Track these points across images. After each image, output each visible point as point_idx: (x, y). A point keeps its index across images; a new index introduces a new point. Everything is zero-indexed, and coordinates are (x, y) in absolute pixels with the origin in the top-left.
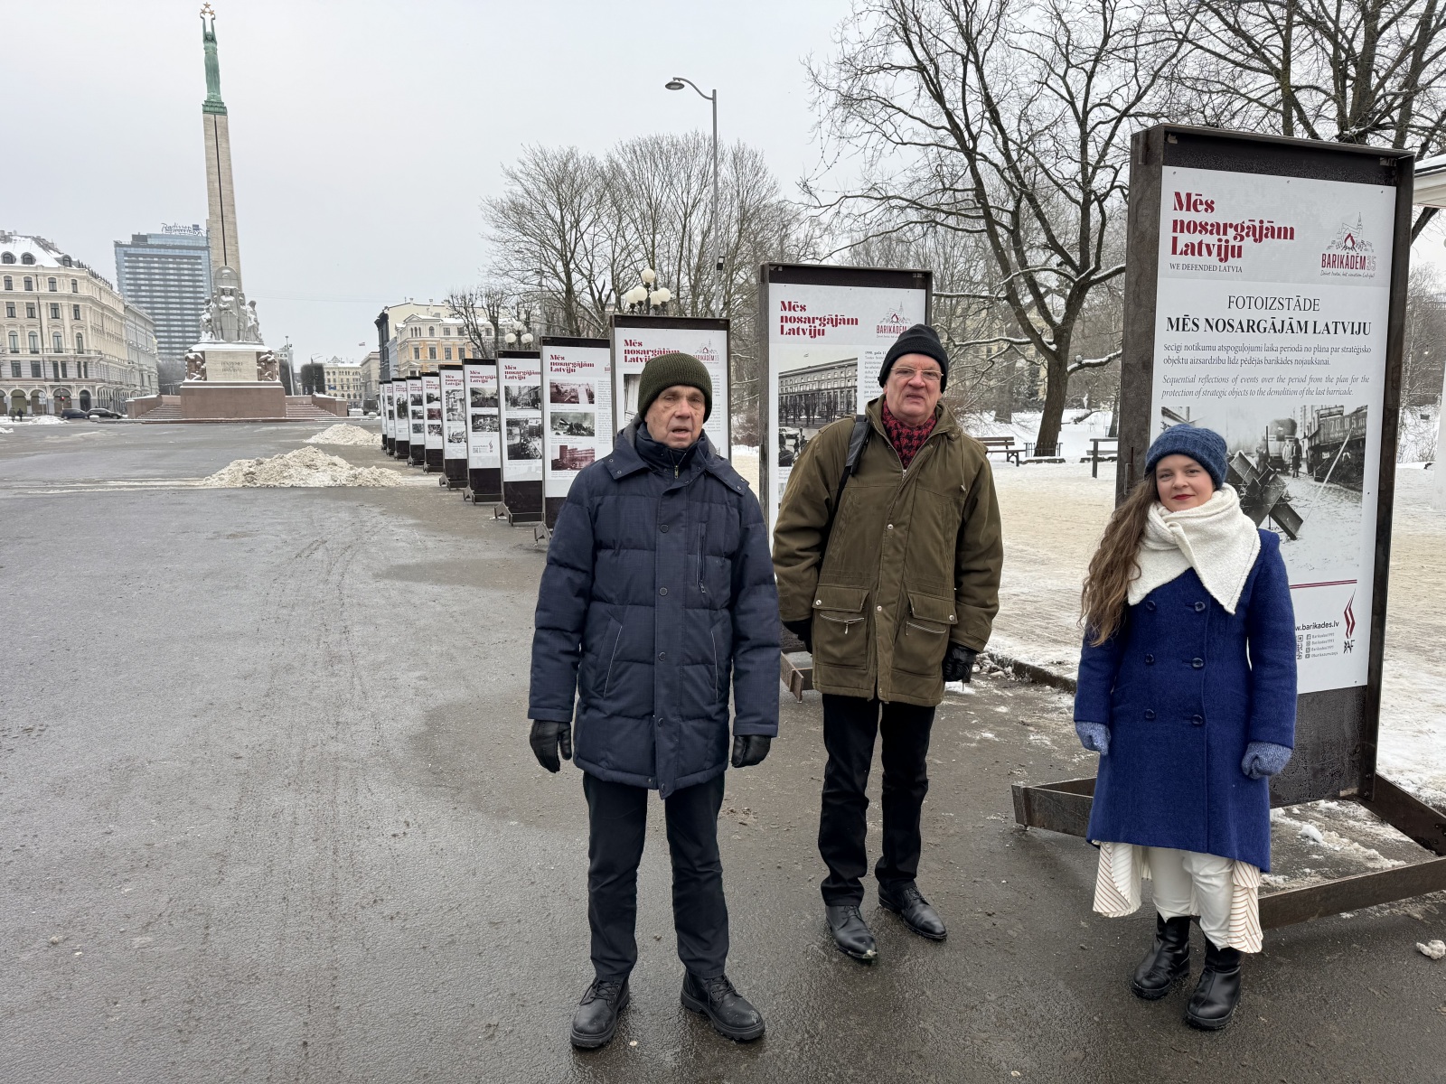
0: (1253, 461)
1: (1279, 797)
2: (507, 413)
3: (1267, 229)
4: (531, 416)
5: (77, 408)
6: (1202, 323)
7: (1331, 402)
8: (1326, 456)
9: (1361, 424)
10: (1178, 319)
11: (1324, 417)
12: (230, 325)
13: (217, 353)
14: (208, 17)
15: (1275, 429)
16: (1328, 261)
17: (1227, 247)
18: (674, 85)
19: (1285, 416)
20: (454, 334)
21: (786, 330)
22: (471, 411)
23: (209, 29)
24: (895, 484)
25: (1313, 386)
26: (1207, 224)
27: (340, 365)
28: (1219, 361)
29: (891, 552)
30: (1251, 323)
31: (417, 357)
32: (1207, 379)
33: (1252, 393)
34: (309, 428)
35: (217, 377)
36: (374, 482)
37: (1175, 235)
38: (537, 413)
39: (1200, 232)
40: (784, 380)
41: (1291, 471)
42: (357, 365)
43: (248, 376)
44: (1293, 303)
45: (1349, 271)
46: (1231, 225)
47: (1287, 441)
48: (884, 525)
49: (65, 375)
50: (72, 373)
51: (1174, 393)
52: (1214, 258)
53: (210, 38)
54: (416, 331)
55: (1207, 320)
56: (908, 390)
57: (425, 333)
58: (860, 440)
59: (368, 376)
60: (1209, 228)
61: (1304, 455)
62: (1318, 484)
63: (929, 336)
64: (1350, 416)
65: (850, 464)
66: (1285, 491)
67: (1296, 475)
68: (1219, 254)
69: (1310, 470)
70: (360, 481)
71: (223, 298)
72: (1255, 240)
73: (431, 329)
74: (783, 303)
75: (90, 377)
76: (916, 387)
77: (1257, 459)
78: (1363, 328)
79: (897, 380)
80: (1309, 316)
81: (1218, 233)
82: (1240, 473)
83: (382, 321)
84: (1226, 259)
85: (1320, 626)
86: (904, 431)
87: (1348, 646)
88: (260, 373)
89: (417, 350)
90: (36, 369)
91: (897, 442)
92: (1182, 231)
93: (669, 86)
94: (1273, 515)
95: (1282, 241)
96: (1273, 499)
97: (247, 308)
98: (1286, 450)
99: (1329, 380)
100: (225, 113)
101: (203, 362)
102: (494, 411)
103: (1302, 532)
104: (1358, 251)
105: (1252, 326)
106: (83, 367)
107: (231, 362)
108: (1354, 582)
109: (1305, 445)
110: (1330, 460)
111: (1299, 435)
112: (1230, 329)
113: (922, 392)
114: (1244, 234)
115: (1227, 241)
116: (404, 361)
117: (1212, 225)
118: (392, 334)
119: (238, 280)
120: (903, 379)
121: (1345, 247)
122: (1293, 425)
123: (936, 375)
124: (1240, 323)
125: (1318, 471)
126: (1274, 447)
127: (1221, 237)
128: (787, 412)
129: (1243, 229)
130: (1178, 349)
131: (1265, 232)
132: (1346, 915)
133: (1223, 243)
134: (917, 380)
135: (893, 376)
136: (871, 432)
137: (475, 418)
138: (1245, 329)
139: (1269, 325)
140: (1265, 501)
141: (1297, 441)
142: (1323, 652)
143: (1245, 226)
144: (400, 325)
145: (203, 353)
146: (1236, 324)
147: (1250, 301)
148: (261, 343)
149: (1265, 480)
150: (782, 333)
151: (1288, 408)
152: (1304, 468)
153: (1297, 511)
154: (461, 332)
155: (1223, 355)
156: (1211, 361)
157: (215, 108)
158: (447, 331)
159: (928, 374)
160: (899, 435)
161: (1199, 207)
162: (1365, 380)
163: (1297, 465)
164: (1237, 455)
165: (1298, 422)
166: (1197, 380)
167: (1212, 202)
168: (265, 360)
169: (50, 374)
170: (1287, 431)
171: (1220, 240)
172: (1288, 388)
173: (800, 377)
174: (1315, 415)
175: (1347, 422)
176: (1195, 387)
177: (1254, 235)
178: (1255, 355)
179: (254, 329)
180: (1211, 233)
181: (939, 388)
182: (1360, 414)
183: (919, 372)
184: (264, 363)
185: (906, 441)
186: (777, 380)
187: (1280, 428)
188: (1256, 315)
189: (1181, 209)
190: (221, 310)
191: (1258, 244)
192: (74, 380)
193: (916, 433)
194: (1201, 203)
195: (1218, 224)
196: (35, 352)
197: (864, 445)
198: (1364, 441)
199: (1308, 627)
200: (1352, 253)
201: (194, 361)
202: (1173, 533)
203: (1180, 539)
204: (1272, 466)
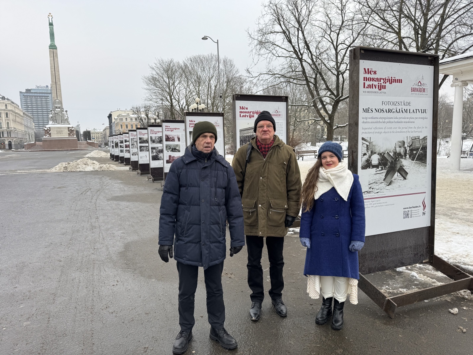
0: (392, 154)
1: (404, 263)
2: (151, 145)
3: (393, 80)
4: (159, 146)
5: (7, 147)
6: (374, 110)
7: (416, 135)
8: (415, 152)
9: (425, 142)
10: (366, 109)
11: (414, 139)
12: (59, 118)
13: (55, 128)
14: (50, 17)
15: (398, 144)
16: (413, 90)
17: (381, 86)
18: (205, 38)
19: (401, 140)
20: (134, 120)
21: (241, 116)
22: (139, 145)
23: (51, 21)
24: (262, 164)
25: (410, 130)
26: (374, 78)
27: (96, 131)
28: (380, 122)
29: (262, 186)
30: (389, 110)
31: (122, 128)
32: (376, 128)
33: (391, 132)
34: (86, 152)
35: (55, 136)
36: (107, 169)
37: (364, 82)
38: (161, 145)
39: (372, 81)
40: (241, 132)
41: (404, 157)
42: (102, 131)
43: (65, 135)
44: (402, 103)
45: (420, 93)
46: (382, 79)
47: (402, 148)
50: (5, 135)
51: (366, 133)
52: (377, 89)
53: (51, 24)
54: (121, 119)
55: (375, 109)
57: (124, 120)
58: (249, 151)
59: (105, 134)
60: (375, 79)
61: (408, 152)
62: (413, 161)
64: (422, 139)
65: (247, 159)
66: (402, 164)
67: (405, 159)
68: (379, 88)
69: (410, 157)
70: (102, 169)
71: (57, 109)
72: (390, 83)
73: (126, 119)
74: (240, 107)
75: (11, 136)
76: (265, 131)
77: (393, 153)
78: (425, 111)
79: (259, 130)
80: (407, 107)
81: (378, 81)
82: (388, 158)
83: (110, 116)
84: (381, 90)
85: (415, 207)
86: (263, 146)
87: (424, 214)
88: (69, 134)
89: (121, 126)
91: (261, 150)
92: (366, 81)
93: (203, 39)
94: (399, 171)
95: (398, 83)
96: (398, 166)
97: (65, 113)
98: (402, 151)
99: (415, 128)
100: (56, 49)
101: (50, 131)
102: (147, 145)
103: (408, 177)
104: (423, 86)
105: (390, 111)
106: (9, 133)
107: (59, 131)
108: (425, 193)
109: (408, 149)
110: (416, 154)
111: (406, 146)
112: (383, 112)
113: (268, 132)
114: (386, 81)
115: (381, 84)
116: (117, 129)
117: (376, 79)
118: (113, 120)
119: (61, 103)
120: (261, 129)
121: (418, 85)
122: (404, 142)
123: (271, 126)
124: (386, 110)
125: (412, 157)
126: (398, 150)
127: (379, 82)
128: (243, 142)
129: (386, 80)
130: (366, 118)
131: (393, 81)
132: (426, 301)
133: (380, 84)
134: (265, 129)
135: (257, 129)
136: (252, 148)
137: (141, 147)
138: (388, 112)
139: (395, 111)
140: (396, 167)
141: (405, 148)
142: (416, 215)
143: (387, 79)
144: (116, 118)
145: (50, 128)
146: (385, 110)
147: (389, 103)
148: (69, 124)
149: (395, 160)
150: (240, 117)
151: (402, 137)
152: (408, 156)
153: (406, 170)
154: (136, 119)
155: (381, 120)
156: (377, 122)
157: (53, 47)
158: (132, 119)
159: (269, 126)
160: (261, 147)
161: (372, 73)
162: (426, 127)
163: (405, 155)
164: (386, 152)
165: (406, 141)
166: (373, 128)
167: (376, 71)
168: (71, 130)
170: (402, 144)
171: (379, 83)
172: (402, 130)
173: (246, 131)
174: (411, 139)
175: (421, 141)
176: (372, 131)
177: (389, 82)
178: (391, 120)
179: (67, 119)
180: (376, 81)
182: (425, 139)
183: (265, 126)
184: (71, 131)
185: (263, 149)
186: (239, 132)
187: (400, 144)
188: (391, 107)
189: (366, 73)
190: (56, 113)
191: (391, 85)
192: (6, 138)
193: (267, 146)
194: (372, 72)
195: (378, 78)
198: (426, 147)
199: (411, 208)
200: (421, 87)
201: (47, 130)
202: (327, 176)
203: (330, 178)
204: (398, 156)
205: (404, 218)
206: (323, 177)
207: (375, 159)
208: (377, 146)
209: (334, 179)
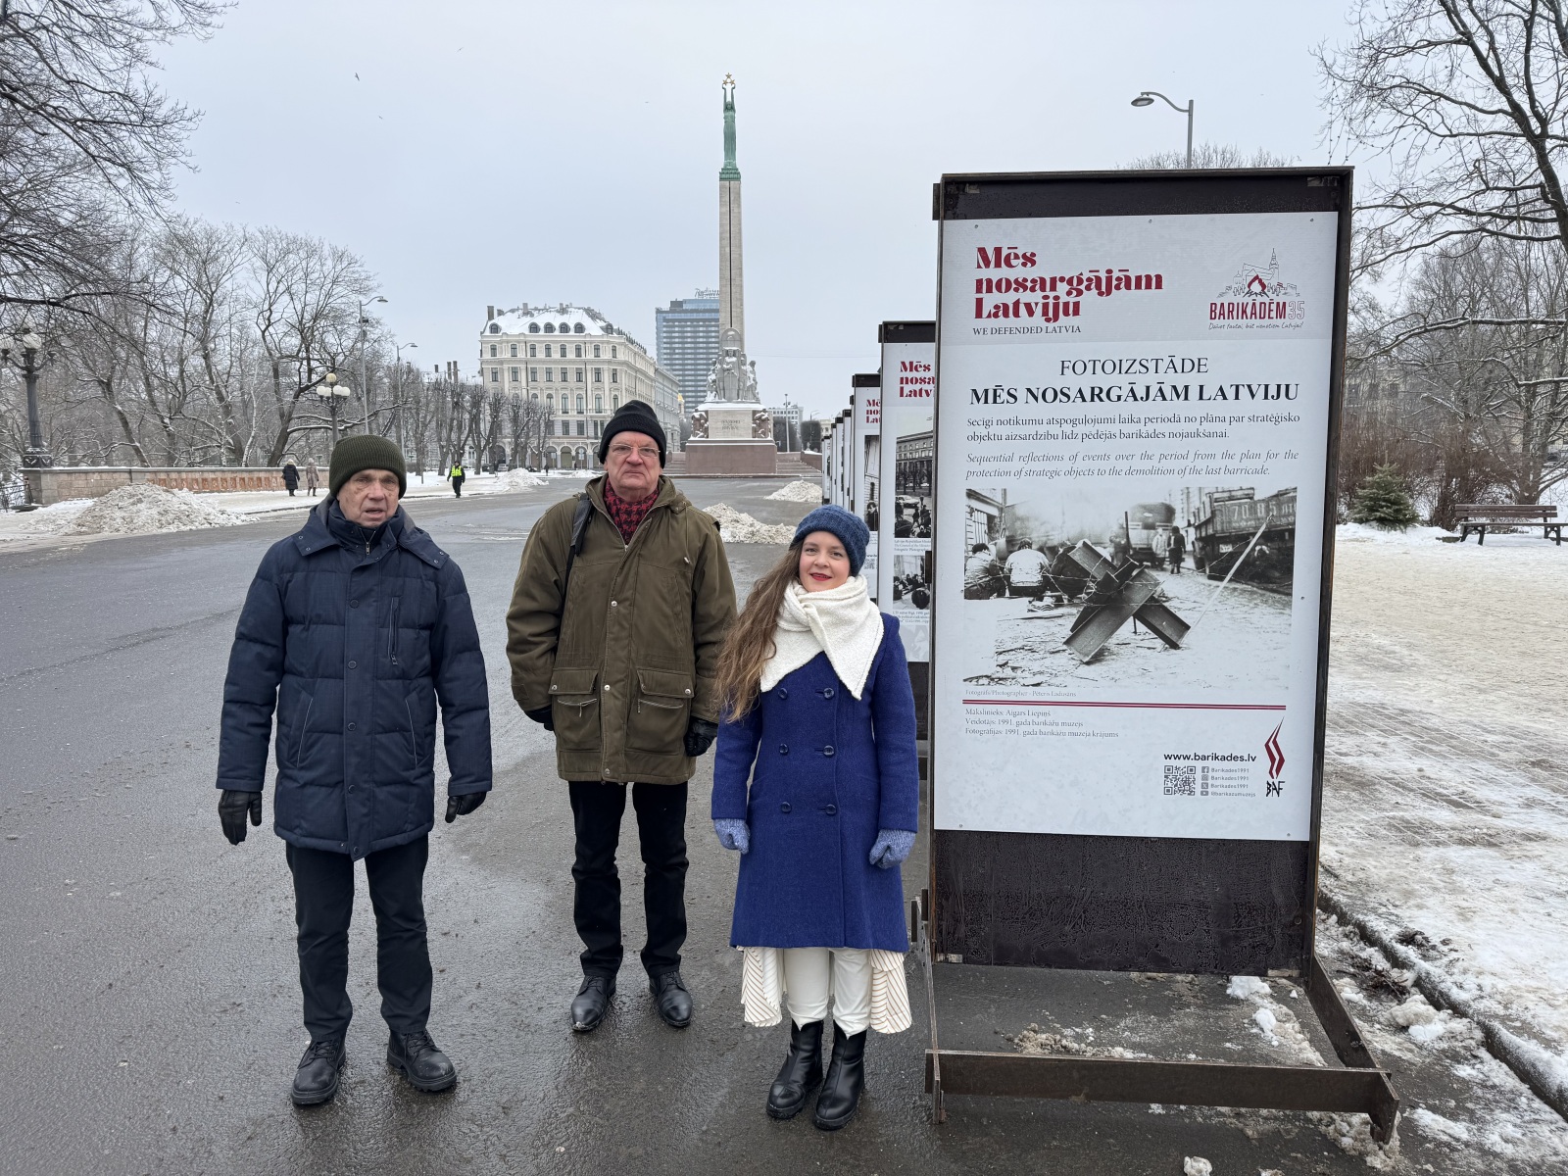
0: (1106, 553)
1: (1165, 960)
3: (1119, 279)
6: (1022, 394)
7: (1235, 483)
8: (1226, 549)
9: (1285, 509)
10: (986, 391)
11: (1219, 503)
12: (731, 385)
13: (719, 412)
14: (729, 87)
15: (1138, 515)
16: (1217, 312)
17: (1056, 306)
18: (1143, 101)
19: (1157, 499)
21: (906, 392)
23: (729, 99)
24: (617, 560)
25: (1201, 464)
26: (1025, 280)
28: (1048, 436)
29: (616, 629)
30: (1097, 391)
32: (1032, 458)
33: (1100, 473)
35: (718, 435)
36: (769, 540)
37: (979, 296)
39: (1016, 290)
40: (903, 445)
41: (1167, 566)
43: (744, 435)
44: (1162, 366)
45: (1258, 322)
46: (1062, 279)
47: (1160, 530)
48: (607, 604)
51: (983, 474)
52: (1038, 319)
53: (729, 107)
55: (1029, 390)
56: (626, 467)
58: (582, 519)
60: (1029, 284)
61: (1189, 547)
62: (1215, 583)
63: (643, 413)
64: (1267, 501)
65: (573, 543)
66: (1159, 589)
67: (1177, 570)
68: (1045, 313)
69: (1200, 565)
70: (756, 538)
71: (728, 359)
72: (1101, 294)
74: (903, 363)
76: (635, 465)
77: (1111, 550)
78: (1284, 391)
79: (616, 457)
80: (1193, 380)
81: (1043, 289)
82: (1086, 566)
84: (1056, 318)
85: (1224, 758)
86: (623, 507)
87: (1272, 788)
88: (755, 431)
90: (580, 426)
91: (617, 519)
92: (989, 290)
93: (1135, 103)
94: (1140, 616)
95: (1143, 291)
96: (1138, 599)
97: (748, 368)
98: (1159, 541)
99: (1227, 455)
100: (738, 179)
101: (706, 420)
103: (1187, 640)
104: (1272, 296)
105: (1096, 395)
107: (731, 423)
108: (1283, 708)
109: (1190, 536)
110: (1233, 556)
111: (1179, 522)
112: (1065, 399)
113: (642, 469)
114: (1082, 287)
115: (1057, 298)
117: (1034, 281)
119: (741, 341)
120: (622, 457)
121: (1250, 293)
122: (1169, 512)
123: (653, 451)
124: (1080, 391)
125: (1213, 564)
126: (1138, 537)
127: (1048, 293)
128: (906, 480)
129: (1080, 281)
130: (987, 424)
131: (1114, 283)
133: (1051, 301)
134: (635, 457)
135: (611, 454)
136: (592, 511)
138: (1088, 397)
139: (1125, 392)
140: (1129, 600)
141: (1176, 530)
142: (1229, 790)
143: (1084, 278)
145: (706, 412)
146: (1073, 394)
147: (1095, 365)
148: (758, 401)
149: (1125, 575)
150: (902, 395)
151: (1156, 493)
152: (1189, 563)
153: (1180, 615)
155: (1055, 429)
156: (1037, 436)
157: (730, 175)
159: (645, 450)
160: (618, 510)
161: (1014, 262)
162: (1290, 455)
163: (1177, 556)
164: (1080, 544)
165: (1178, 506)
166: (1016, 457)
167: (1033, 255)
168: (760, 418)
169: (590, 432)
170: (1159, 518)
171: (1046, 297)
172: (1159, 466)
173: (921, 442)
174: (1207, 500)
175: (1261, 511)
176: (1016, 465)
177: (1098, 287)
178: (1102, 428)
179: (753, 388)
180: (1033, 289)
181: (658, 464)
182: (1284, 498)
183: (635, 449)
184: (759, 421)
185: (624, 516)
186: (894, 446)
187: (1147, 514)
188: (1103, 381)
189: (987, 265)
190: (724, 370)
191: (1104, 297)
193: (635, 508)
194: (1017, 257)
195: (1043, 280)
197: (586, 524)
198: (1292, 532)
199: (1204, 758)
200: (1259, 299)
201: (698, 420)
202: (807, 614)
203: (813, 619)
204: (1134, 561)
205: (1168, 791)
206: (793, 617)
207: (1026, 567)
208: (1036, 519)
209: (826, 625)
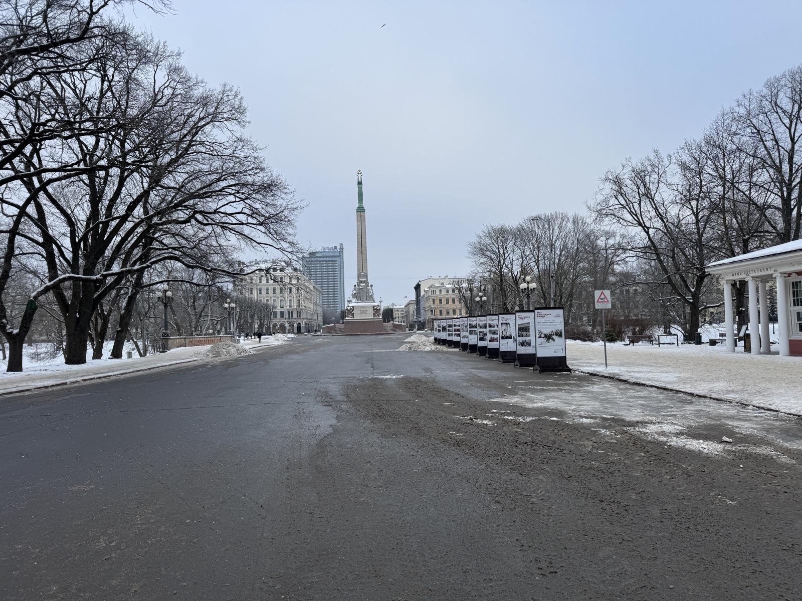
2: (479, 330)
4: (484, 330)
5: (296, 331)
12: (363, 295)
13: (358, 307)
14: (360, 175)
20: (451, 292)
23: (360, 180)
27: (395, 307)
31: (434, 303)
35: (358, 317)
38: (486, 330)
42: (403, 307)
43: (369, 316)
49: (292, 317)
50: (295, 316)
53: (360, 183)
54: (434, 292)
57: (438, 293)
59: (408, 312)
71: (361, 284)
73: (440, 290)
83: (418, 288)
88: (374, 314)
89: (434, 301)
90: (282, 314)
97: (370, 287)
100: (364, 212)
101: (353, 310)
106: (299, 313)
107: (363, 310)
116: (427, 305)
118: (422, 293)
119: (367, 277)
144: (426, 289)
145: (353, 307)
148: (374, 302)
154: (454, 291)
157: (361, 210)
158: (447, 291)
168: (376, 309)
169: (287, 316)
179: (372, 296)
190: (360, 289)
192: (295, 319)
196: (282, 307)
201: (349, 310)
